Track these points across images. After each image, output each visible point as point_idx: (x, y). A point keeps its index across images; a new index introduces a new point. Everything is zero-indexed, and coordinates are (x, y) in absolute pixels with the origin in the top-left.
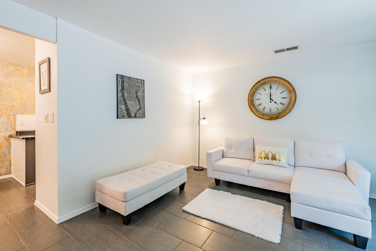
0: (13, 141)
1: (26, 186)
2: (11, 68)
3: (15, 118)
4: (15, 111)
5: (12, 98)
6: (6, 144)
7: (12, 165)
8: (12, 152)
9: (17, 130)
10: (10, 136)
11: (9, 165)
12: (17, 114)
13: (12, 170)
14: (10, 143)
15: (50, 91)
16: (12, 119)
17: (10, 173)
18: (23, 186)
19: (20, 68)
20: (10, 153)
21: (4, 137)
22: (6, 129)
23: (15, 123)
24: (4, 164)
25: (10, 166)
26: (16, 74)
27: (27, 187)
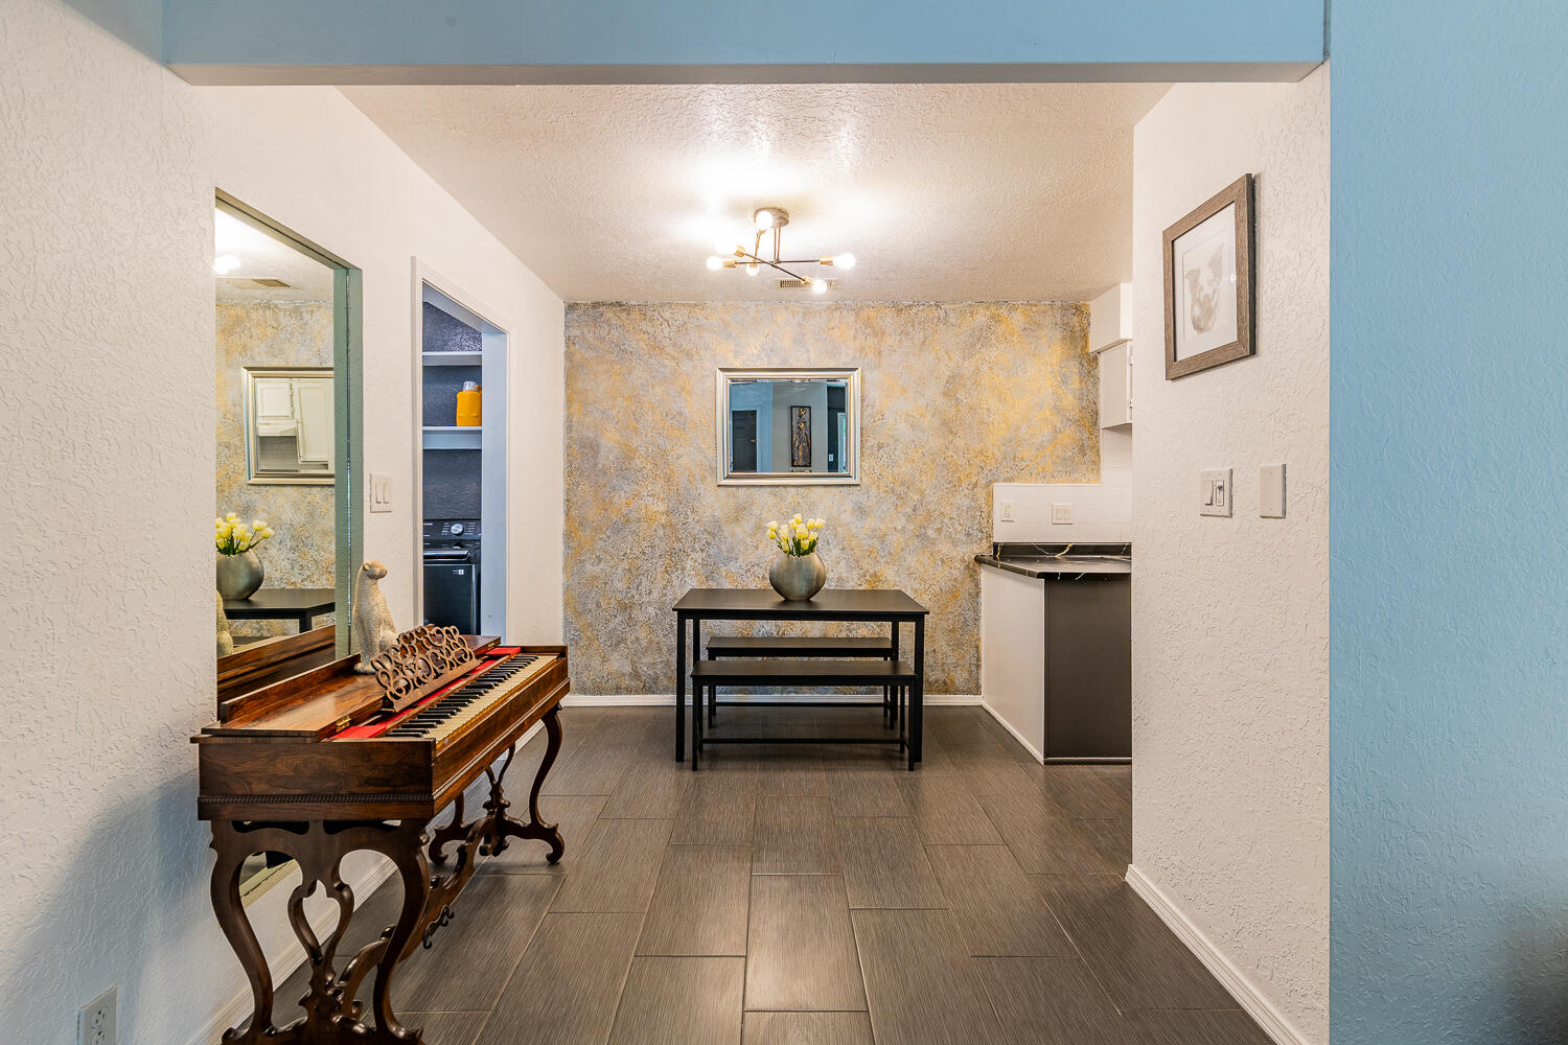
0: (986, 576)
1: (1046, 763)
2: (981, 317)
3: (990, 495)
4: (990, 470)
5: (982, 423)
6: (968, 586)
7: (983, 663)
8: (982, 614)
9: (996, 540)
10: (979, 560)
11: (974, 661)
12: (996, 481)
13: (983, 682)
14: (977, 585)
15: (1253, 352)
16: (981, 494)
17: (976, 690)
18: (1034, 760)
19: (1004, 311)
20: (977, 620)
21: (963, 561)
22: (968, 535)
23: (989, 516)
24: (964, 657)
25: (978, 666)
26: (993, 337)
27: (1051, 769)
